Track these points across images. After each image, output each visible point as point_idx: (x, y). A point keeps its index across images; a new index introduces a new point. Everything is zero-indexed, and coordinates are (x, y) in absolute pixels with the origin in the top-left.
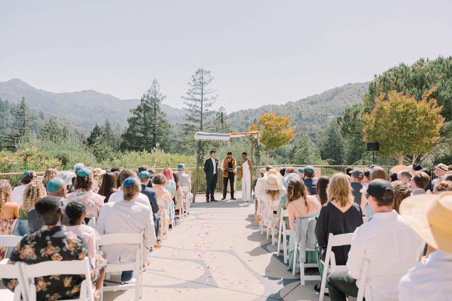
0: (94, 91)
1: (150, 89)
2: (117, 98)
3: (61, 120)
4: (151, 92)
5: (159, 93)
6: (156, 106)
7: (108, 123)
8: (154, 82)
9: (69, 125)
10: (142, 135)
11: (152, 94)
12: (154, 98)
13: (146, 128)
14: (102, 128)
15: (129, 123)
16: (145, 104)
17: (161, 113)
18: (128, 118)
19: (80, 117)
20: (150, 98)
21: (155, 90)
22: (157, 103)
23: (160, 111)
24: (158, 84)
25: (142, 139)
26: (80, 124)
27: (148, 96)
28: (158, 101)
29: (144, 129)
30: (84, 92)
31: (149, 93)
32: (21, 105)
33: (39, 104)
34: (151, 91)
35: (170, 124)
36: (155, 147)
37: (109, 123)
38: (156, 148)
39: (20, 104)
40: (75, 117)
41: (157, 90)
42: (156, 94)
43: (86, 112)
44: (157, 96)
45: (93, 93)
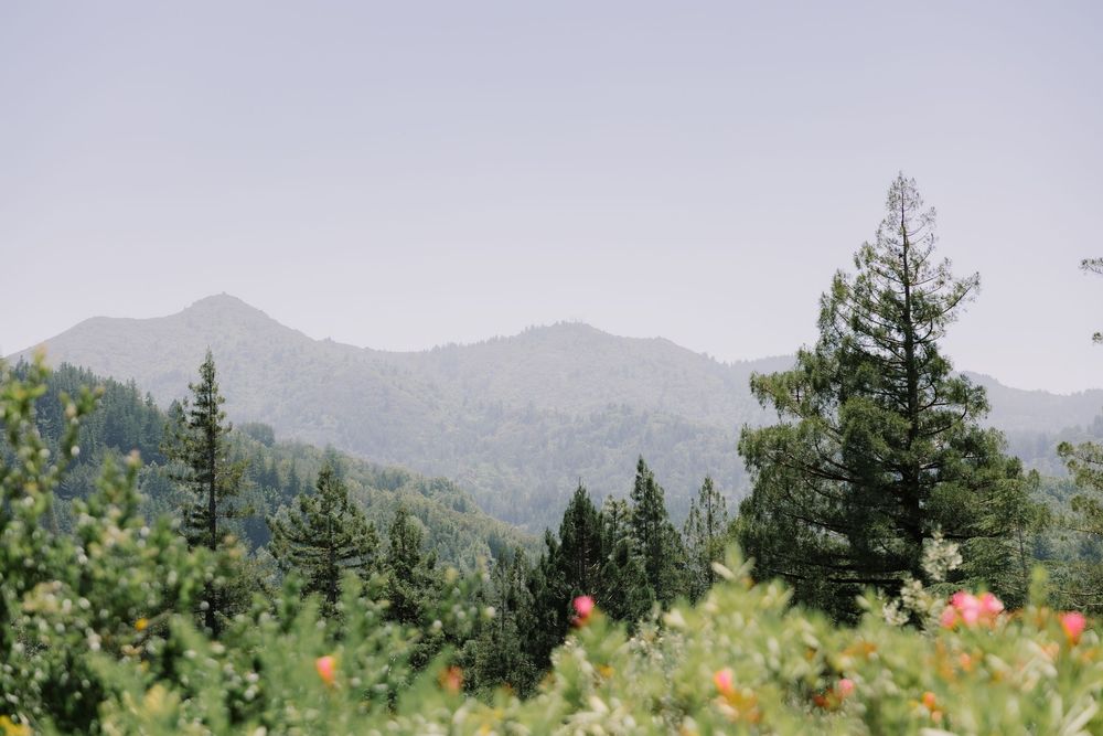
0: (582, 330)
1: (873, 241)
2: (705, 354)
3: (424, 492)
4: (876, 264)
5: (934, 261)
6: (919, 351)
7: (650, 482)
8: (898, 193)
9: (463, 518)
10: (839, 540)
11: (885, 275)
12: (903, 297)
13: (856, 492)
14: (615, 513)
15: (754, 468)
16: (847, 342)
17: (949, 390)
18: (744, 435)
19: (516, 469)
20: (875, 299)
21: (906, 245)
22: (921, 332)
23: (945, 379)
24: (924, 209)
25: (838, 568)
26: (519, 509)
27: (863, 288)
28: (931, 314)
29: (846, 502)
30: (534, 335)
31: (865, 270)
32: (197, 409)
33: (324, 417)
34: (882, 252)
35: (1016, 460)
36: (920, 574)
37: (655, 481)
38: (927, 582)
39: (190, 403)
40: (490, 474)
41: (920, 247)
42: (912, 268)
43: (544, 444)
44: (924, 286)
45: (577, 336)
